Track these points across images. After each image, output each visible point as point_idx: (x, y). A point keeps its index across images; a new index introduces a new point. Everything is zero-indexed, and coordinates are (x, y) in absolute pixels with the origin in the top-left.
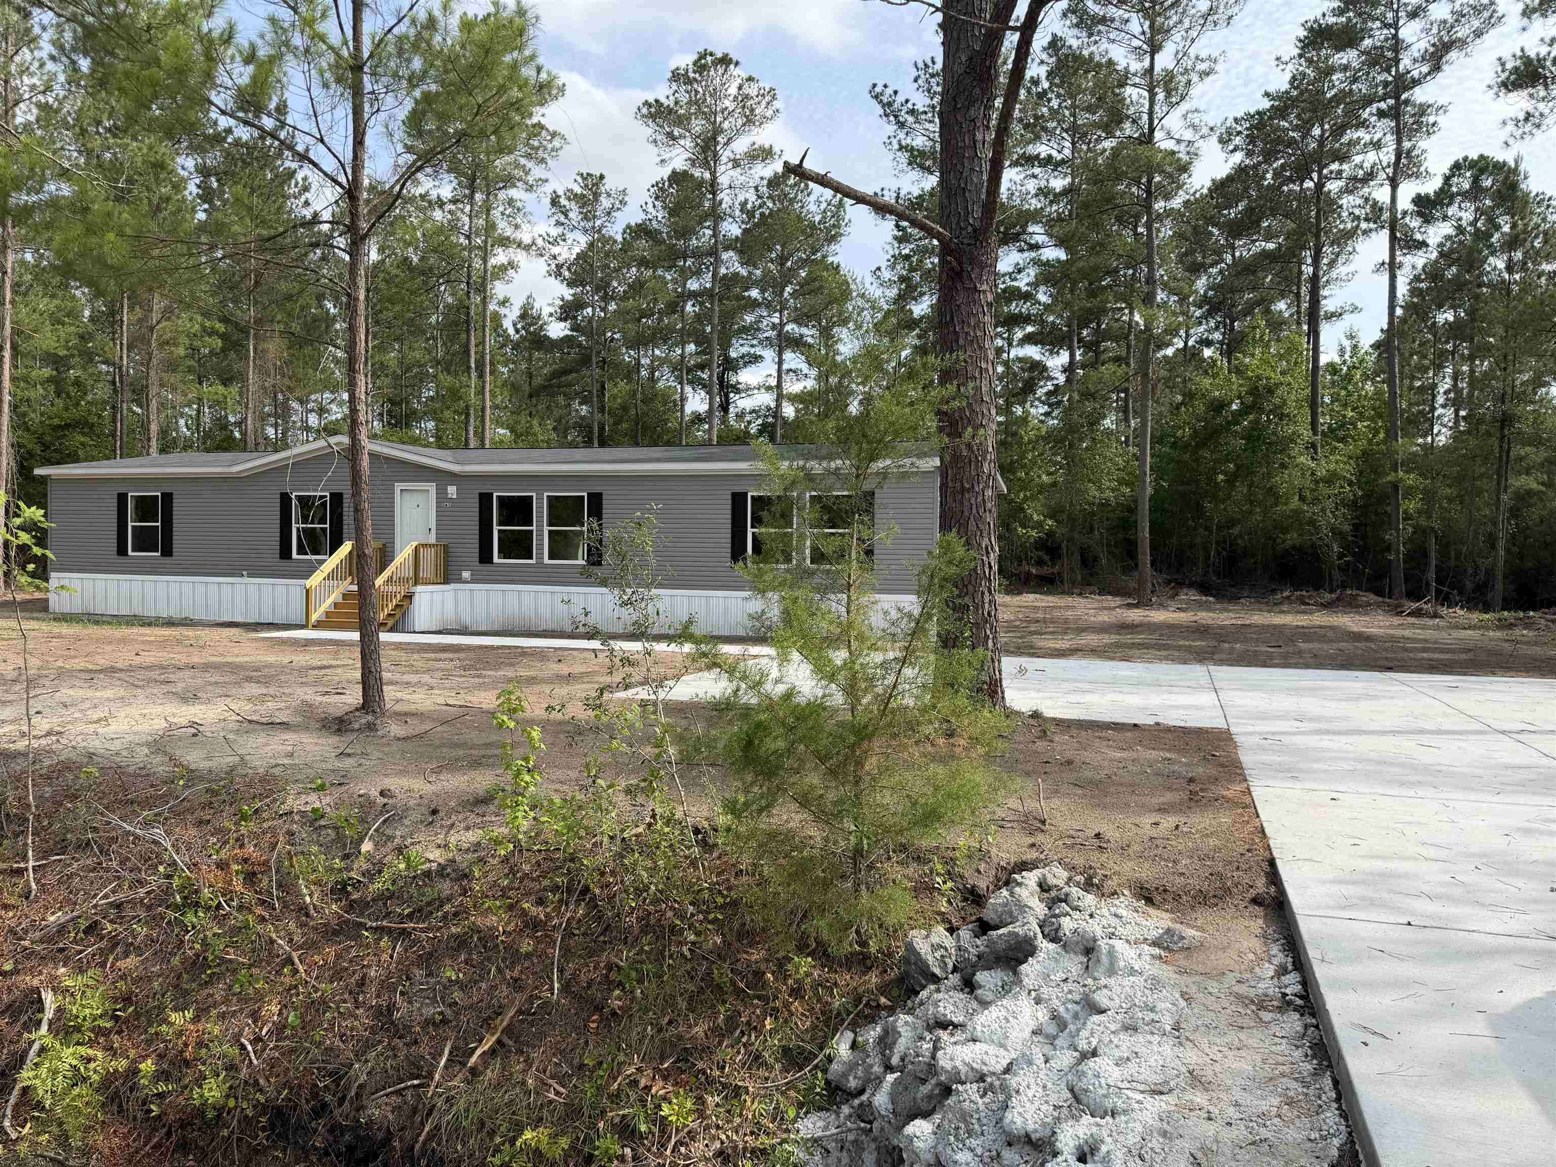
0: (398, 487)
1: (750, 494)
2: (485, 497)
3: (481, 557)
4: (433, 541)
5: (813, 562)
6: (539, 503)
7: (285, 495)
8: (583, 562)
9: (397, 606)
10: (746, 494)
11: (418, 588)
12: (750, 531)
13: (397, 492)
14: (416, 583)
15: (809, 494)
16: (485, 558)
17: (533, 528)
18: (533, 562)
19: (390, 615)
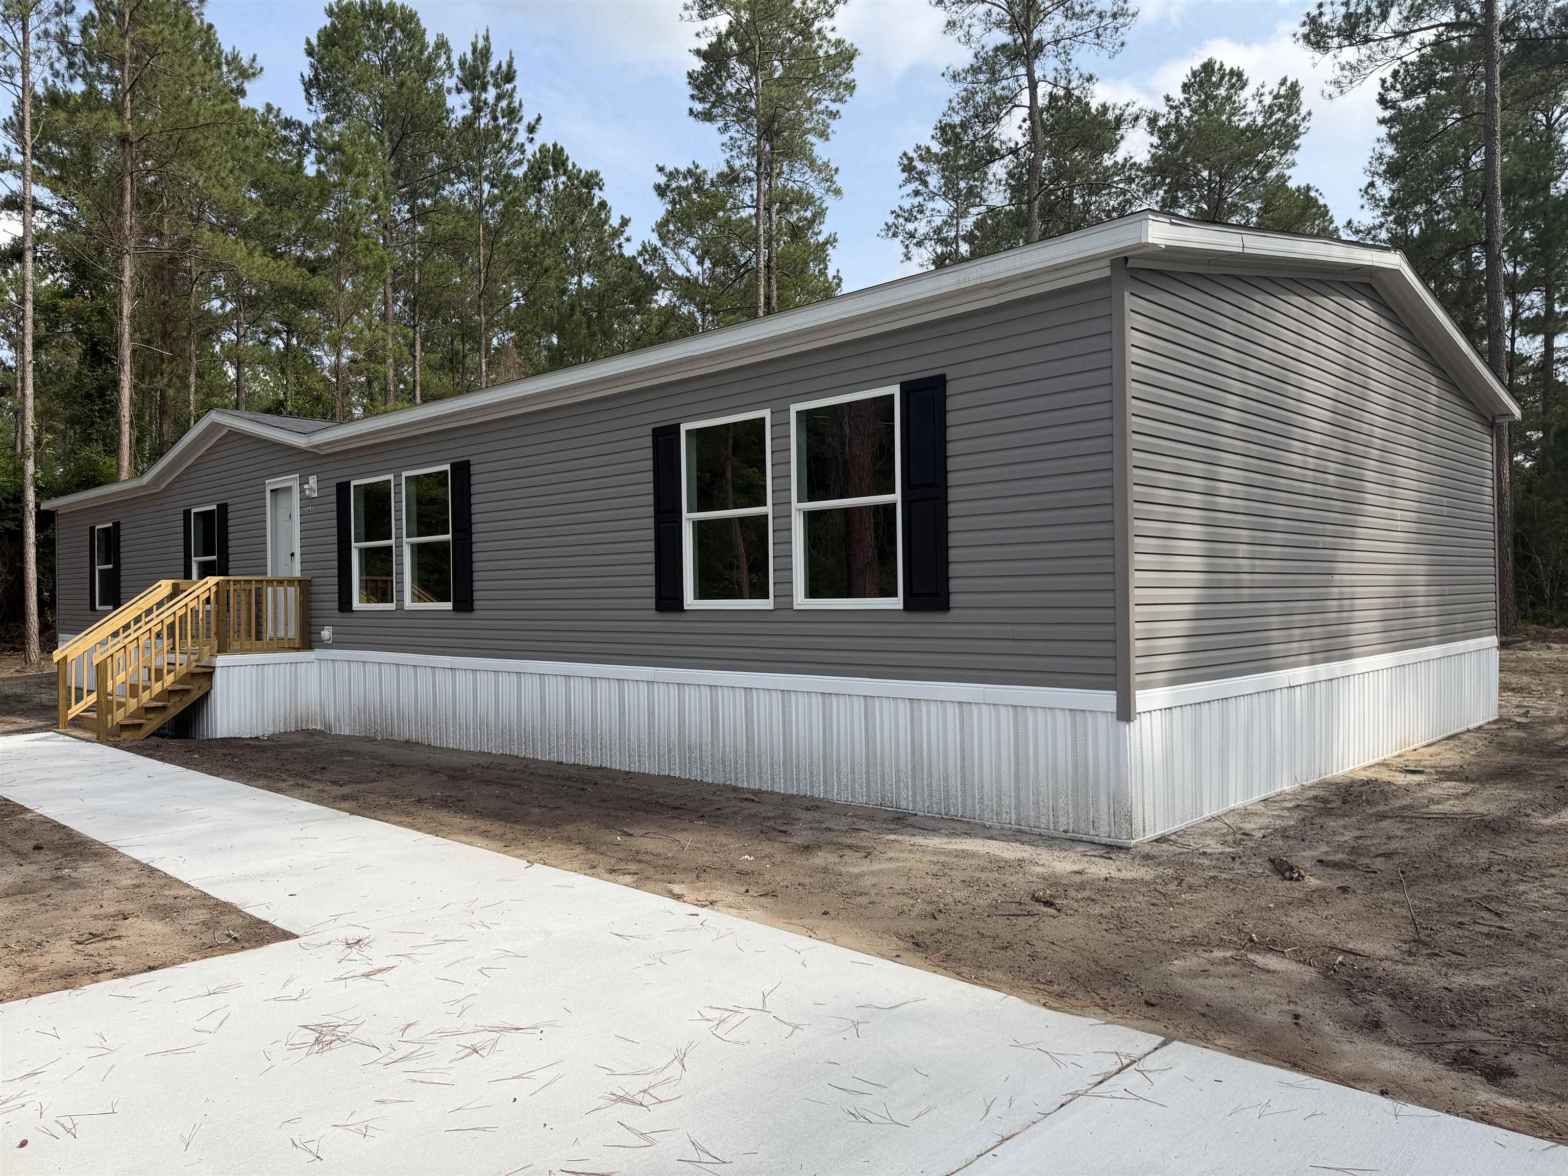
0: (269, 484)
1: (684, 428)
2: (343, 489)
3: (340, 603)
4: (297, 574)
5: (813, 592)
6: (398, 493)
7: (187, 513)
8: (448, 606)
9: (171, 693)
10: (677, 427)
11: (221, 660)
12: (689, 519)
13: (268, 495)
14: (223, 649)
15: (795, 408)
16: (345, 603)
17: (392, 542)
18: (391, 606)
19: (148, 710)
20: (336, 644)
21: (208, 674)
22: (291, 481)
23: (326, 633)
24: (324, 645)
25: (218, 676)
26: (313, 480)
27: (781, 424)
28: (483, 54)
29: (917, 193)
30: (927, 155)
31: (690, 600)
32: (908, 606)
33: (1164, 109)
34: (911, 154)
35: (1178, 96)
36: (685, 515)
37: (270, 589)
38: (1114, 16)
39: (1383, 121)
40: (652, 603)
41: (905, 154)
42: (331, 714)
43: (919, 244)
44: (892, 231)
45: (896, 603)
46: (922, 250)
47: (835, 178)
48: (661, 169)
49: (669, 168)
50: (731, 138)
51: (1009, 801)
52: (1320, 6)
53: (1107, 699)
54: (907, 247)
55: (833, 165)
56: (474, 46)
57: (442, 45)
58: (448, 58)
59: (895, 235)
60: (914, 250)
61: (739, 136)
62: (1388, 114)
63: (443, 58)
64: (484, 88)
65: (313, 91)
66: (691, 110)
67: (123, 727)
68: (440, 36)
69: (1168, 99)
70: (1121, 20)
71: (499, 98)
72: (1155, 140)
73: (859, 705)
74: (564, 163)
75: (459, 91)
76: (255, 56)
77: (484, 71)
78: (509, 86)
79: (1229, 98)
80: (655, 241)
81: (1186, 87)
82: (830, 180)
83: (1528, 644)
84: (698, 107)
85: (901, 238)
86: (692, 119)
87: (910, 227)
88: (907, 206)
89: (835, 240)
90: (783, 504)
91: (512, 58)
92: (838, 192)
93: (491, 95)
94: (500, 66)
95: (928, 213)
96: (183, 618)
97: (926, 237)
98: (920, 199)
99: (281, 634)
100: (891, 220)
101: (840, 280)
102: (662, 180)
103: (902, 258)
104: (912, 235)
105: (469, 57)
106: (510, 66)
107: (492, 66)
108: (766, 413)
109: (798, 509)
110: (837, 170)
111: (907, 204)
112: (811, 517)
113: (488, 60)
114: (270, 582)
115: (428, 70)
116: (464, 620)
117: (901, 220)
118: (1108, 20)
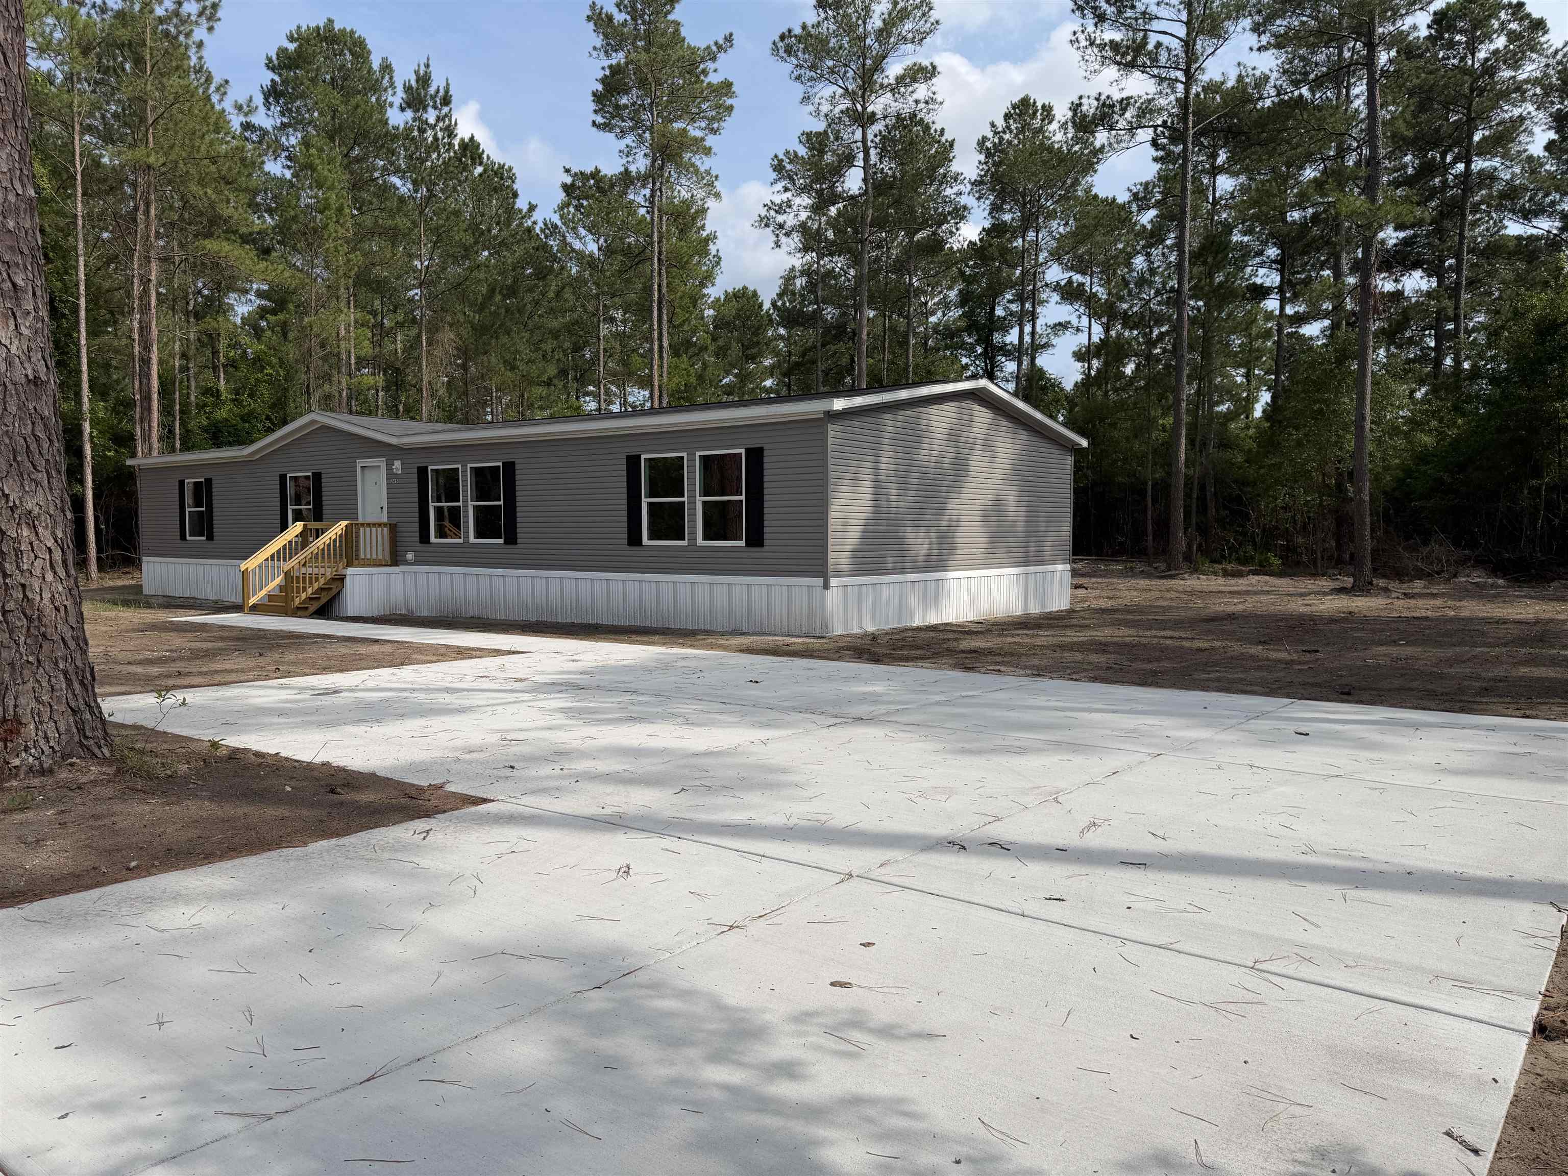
0: (360, 463)
1: (643, 457)
2: (422, 472)
3: (421, 537)
4: (385, 520)
5: (706, 537)
6: (465, 476)
7: (283, 477)
8: (501, 541)
9: (321, 589)
10: (639, 457)
11: (350, 571)
12: (645, 501)
13: (359, 470)
14: (349, 564)
15: (698, 454)
16: (424, 538)
17: (460, 504)
18: (461, 541)
19: (310, 599)
20: (416, 563)
21: (341, 579)
22: (382, 462)
23: (410, 556)
24: (407, 563)
25: (348, 581)
26: (397, 464)
27: (692, 460)
28: (424, 80)
29: (786, 189)
30: (794, 158)
31: (645, 540)
32: (748, 545)
33: (990, 135)
34: (781, 156)
35: (1000, 123)
36: (643, 499)
37: (362, 529)
38: (927, 103)
39: (1155, 160)
40: (626, 542)
41: (776, 156)
42: (413, 604)
43: (788, 234)
44: (764, 222)
45: (742, 543)
46: (789, 240)
47: (716, 183)
48: (567, 171)
49: (575, 170)
50: (627, 146)
51: (785, 623)
52: (1081, 98)
53: (820, 581)
54: (777, 236)
55: (714, 173)
56: (417, 73)
57: (387, 68)
58: (391, 78)
59: (767, 225)
60: (783, 239)
61: (634, 145)
62: (1161, 153)
63: (387, 78)
64: (425, 109)
65: (271, 100)
66: (594, 123)
67: (298, 608)
68: (385, 59)
69: (993, 125)
70: (931, 106)
71: (438, 119)
72: (982, 158)
73: (726, 588)
74: (480, 156)
75: (402, 109)
76: (251, 97)
77: (425, 96)
78: (445, 110)
79: (1042, 127)
80: (556, 219)
81: (1007, 117)
82: (711, 184)
83: (1186, 576)
84: (600, 120)
85: (771, 228)
86: (595, 129)
87: (780, 218)
88: (778, 201)
89: (715, 237)
90: (692, 497)
91: (448, 84)
92: (717, 195)
93: (431, 116)
94: (438, 91)
95: (795, 208)
96: (329, 545)
97: (793, 228)
98: (789, 195)
99: (368, 556)
100: (764, 212)
101: (720, 258)
102: (568, 180)
103: (773, 245)
104: (781, 226)
105: (414, 83)
106: (447, 91)
107: (432, 90)
108: (684, 454)
109: (699, 500)
110: (717, 177)
111: (778, 199)
112: (705, 503)
113: (429, 86)
114: (362, 525)
115: (375, 87)
116: (511, 549)
117: (772, 213)
118: (922, 106)
